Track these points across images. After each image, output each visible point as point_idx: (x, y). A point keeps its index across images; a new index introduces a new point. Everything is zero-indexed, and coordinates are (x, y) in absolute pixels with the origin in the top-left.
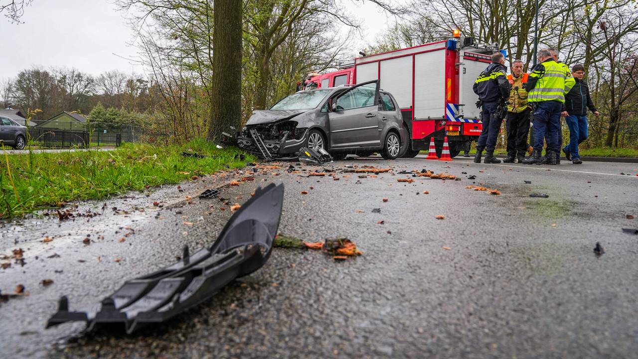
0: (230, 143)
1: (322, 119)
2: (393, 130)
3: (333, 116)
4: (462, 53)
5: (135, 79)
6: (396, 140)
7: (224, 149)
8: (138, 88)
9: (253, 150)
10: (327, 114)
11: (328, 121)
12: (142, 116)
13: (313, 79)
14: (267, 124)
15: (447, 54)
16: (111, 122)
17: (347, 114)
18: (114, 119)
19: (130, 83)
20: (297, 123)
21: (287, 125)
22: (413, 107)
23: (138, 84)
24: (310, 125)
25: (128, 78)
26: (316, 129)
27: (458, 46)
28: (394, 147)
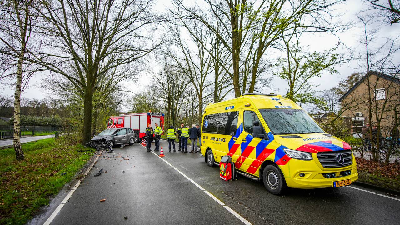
0: (89, 146)
1: (113, 138)
2: (132, 138)
3: (115, 137)
4: (151, 116)
5: (33, 101)
6: (133, 140)
7: (87, 147)
8: (35, 105)
9: (94, 147)
10: (114, 136)
11: (114, 138)
12: (38, 118)
13: (112, 119)
14: (98, 140)
15: (148, 116)
16: (23, 121)
17: (119, 136)
18: (25, 120)
19: (31, 103)
20: (106, 140)
21: (103, 140)
22: (139, 129)
23: (35, 103)
24: (110, 139)
25: (30, 100)
26: (111, 141)
27: (150, 114)
28: (132, 142)
